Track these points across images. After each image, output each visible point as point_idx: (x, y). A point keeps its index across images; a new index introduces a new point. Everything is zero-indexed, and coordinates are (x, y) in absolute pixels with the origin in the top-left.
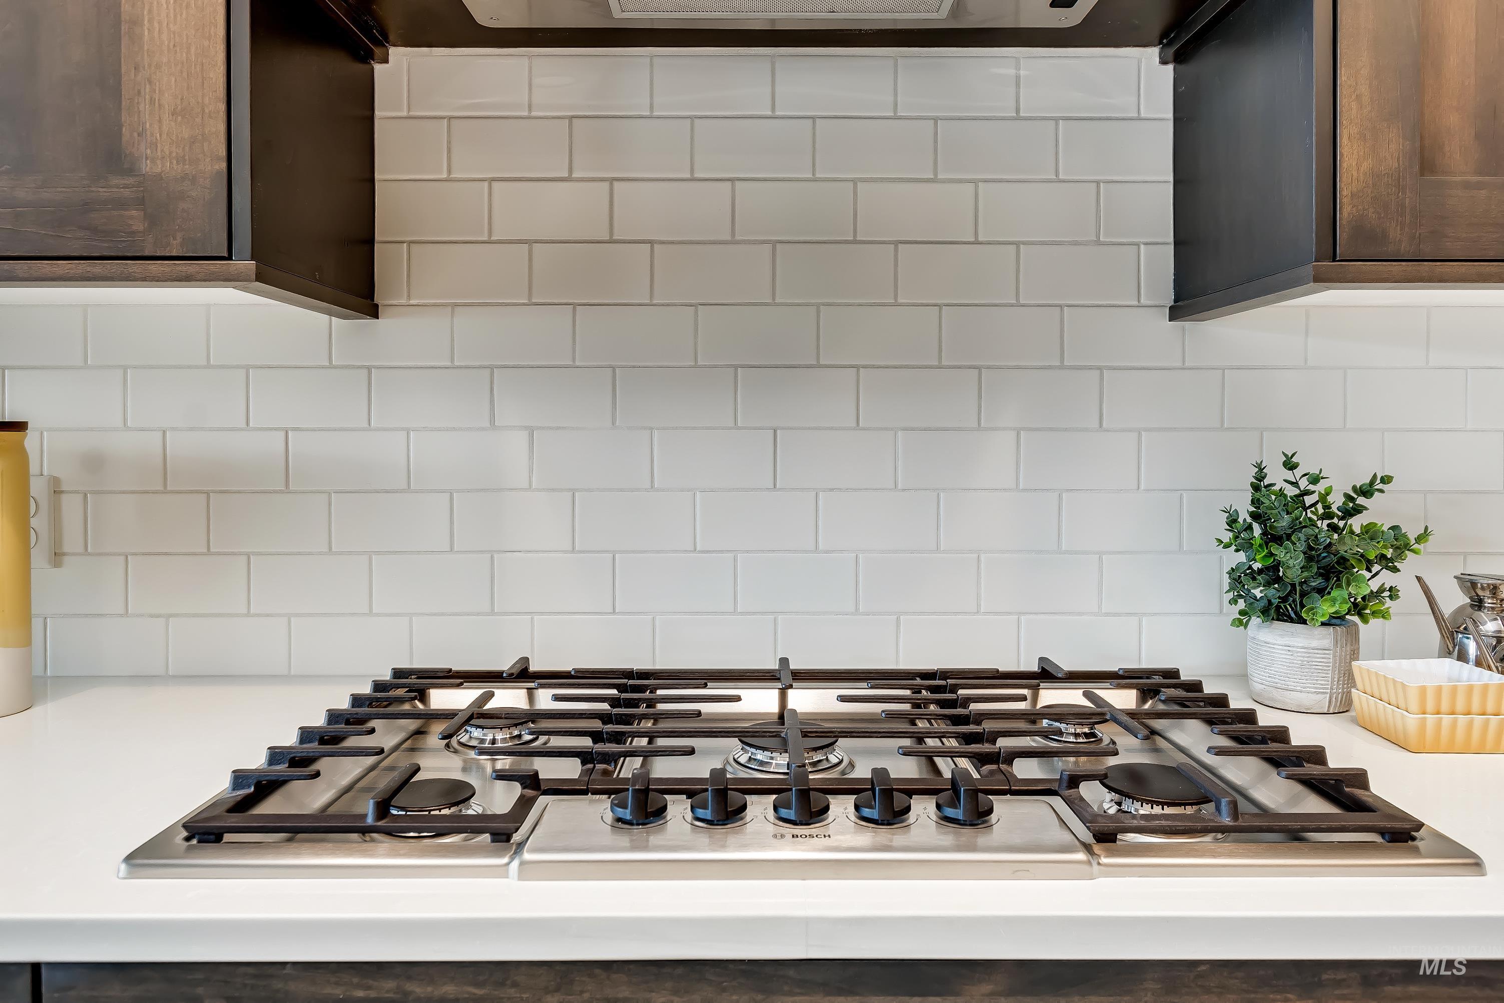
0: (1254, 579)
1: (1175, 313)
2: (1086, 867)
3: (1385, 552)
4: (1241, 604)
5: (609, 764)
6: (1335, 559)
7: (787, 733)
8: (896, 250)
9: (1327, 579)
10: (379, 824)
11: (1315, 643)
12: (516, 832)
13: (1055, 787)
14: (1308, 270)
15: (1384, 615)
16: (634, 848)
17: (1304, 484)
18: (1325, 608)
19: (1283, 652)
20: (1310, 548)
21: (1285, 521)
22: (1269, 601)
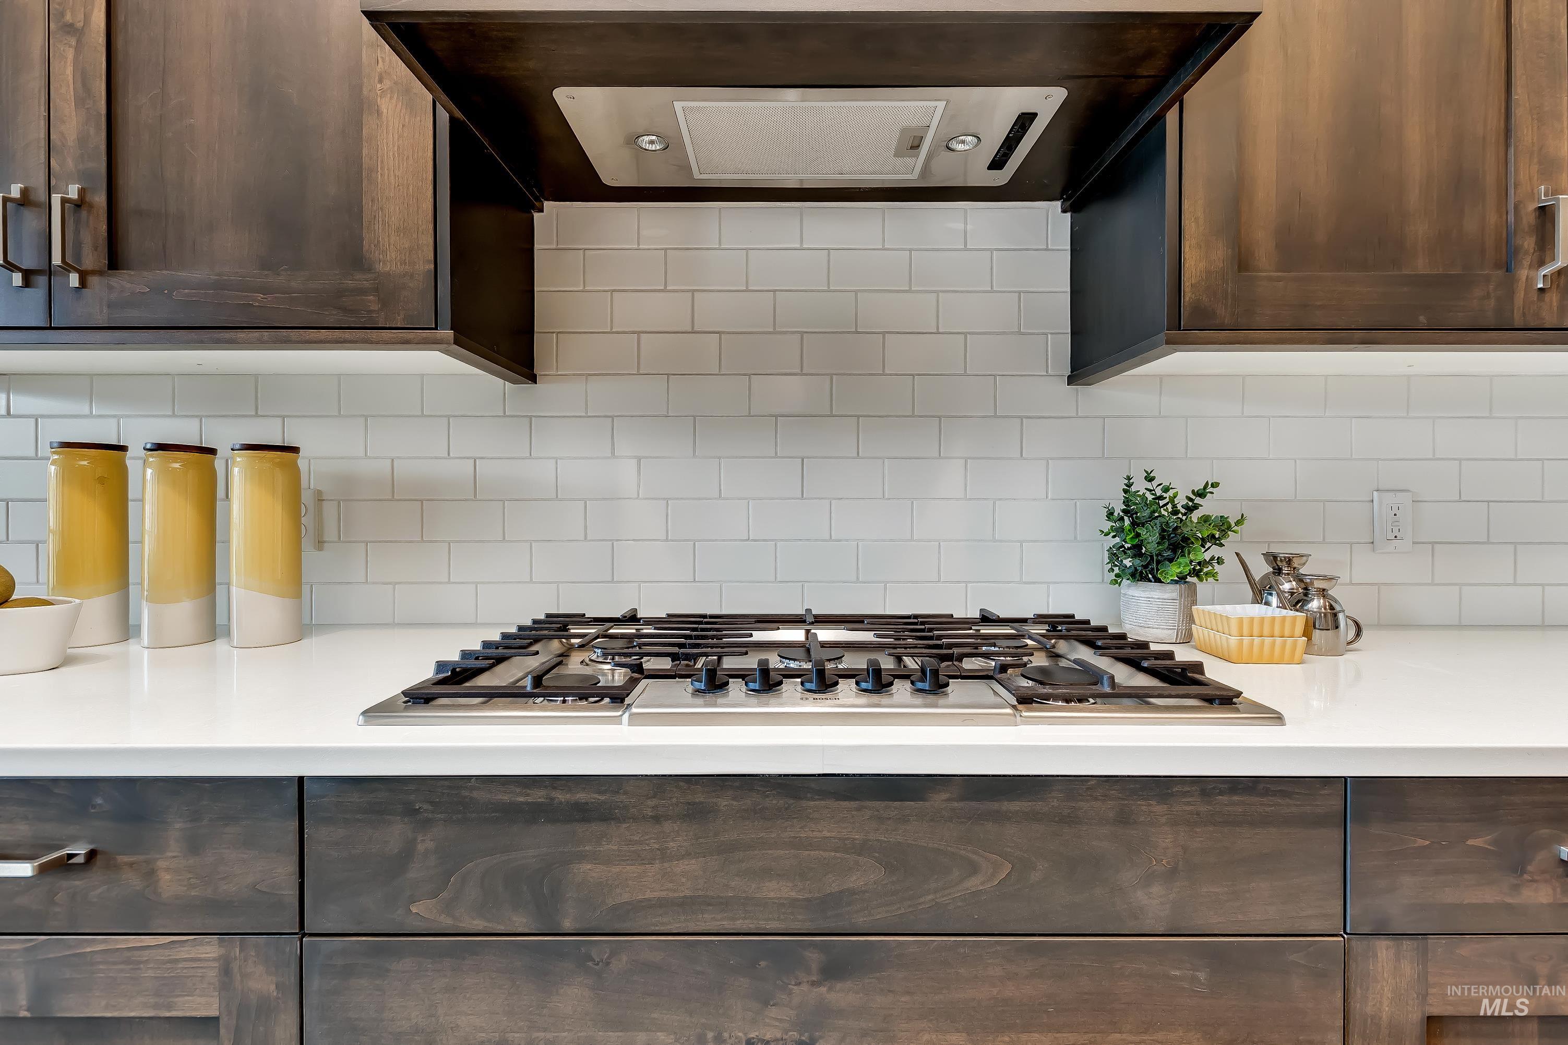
0: (1125, 553)
1: (1071, 380)
2: (1012, 718)
3: (1214, 532)
4: (1116, 570)
5: (690, 661)
6: (1180, 538)
7: (810, 644)
8: (884, 338)
9: (1174, 551)
10: (535, 691)
11: (1167, 596)
12: (627, 697)
13: (991, 673)
14: (1162, 336)
15: (1214, 575)
16: (706, 706)
17: (1159, 492)
18: (1174, 570)
19: (1146, 602)
20: (1163, 530)
21: (1146, 513)
22: (1136, 568)
